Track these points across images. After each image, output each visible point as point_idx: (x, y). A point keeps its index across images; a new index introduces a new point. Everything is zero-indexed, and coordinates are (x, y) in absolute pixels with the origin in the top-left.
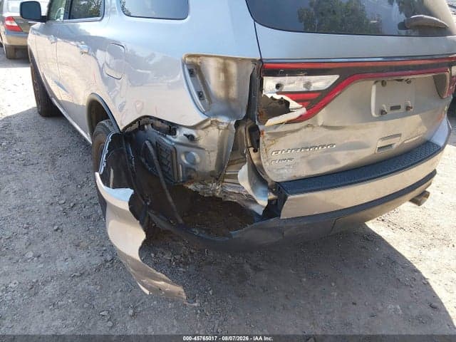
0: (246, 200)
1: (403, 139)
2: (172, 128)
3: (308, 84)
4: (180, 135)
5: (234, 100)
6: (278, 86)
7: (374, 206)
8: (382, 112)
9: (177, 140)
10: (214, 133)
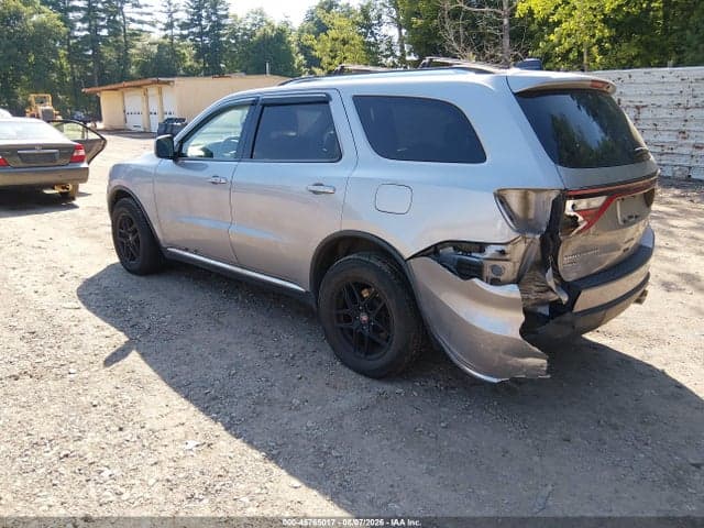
0: (534, 304)
1: (634, 242)
2: (481, 247)
3: (588, 204)
4: (490, 251)
5: (531, 220)
6: (573, 206)
7: (611, 307)
8: (625, 221)
9: (487, 256)
10: (522, 247)
